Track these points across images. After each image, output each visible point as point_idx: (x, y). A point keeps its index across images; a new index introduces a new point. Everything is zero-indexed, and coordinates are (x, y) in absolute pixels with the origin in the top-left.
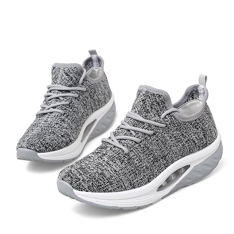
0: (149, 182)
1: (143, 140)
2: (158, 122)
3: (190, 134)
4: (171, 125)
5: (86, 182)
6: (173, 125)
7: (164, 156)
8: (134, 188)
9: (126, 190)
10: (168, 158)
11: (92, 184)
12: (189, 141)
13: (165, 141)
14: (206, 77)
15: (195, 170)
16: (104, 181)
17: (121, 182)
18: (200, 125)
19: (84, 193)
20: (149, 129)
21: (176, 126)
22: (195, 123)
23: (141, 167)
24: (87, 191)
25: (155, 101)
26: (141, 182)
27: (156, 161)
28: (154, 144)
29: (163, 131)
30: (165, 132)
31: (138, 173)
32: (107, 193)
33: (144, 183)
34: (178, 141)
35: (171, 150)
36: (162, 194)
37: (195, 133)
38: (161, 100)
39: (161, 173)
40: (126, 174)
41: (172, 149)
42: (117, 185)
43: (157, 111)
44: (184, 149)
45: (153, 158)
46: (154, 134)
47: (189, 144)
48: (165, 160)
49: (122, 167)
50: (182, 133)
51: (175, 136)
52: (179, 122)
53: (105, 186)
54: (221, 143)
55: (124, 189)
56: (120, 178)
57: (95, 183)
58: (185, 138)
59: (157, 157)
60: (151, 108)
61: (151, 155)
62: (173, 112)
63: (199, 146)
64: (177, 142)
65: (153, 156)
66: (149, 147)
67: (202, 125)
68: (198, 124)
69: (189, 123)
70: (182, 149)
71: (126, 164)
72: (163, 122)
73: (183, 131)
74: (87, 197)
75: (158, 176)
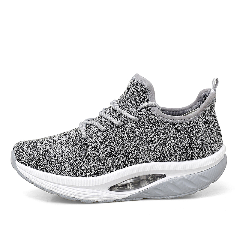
0: (98, 176)
1: (109, 129)
2: (130, 113)
3: (168, 137)
4: (145, 121)
5: (27, 155)
6: (148, 121)
7: (126, 153)
8: (76, 175)
9: (67, 175)
10: (130, 156)
11: (33, 158)
12: (164, 145)
13: (132, 136)
16: (45, 159)
17: (63, 165)
18: (186, 131)
19: (23, 166)
20: (118, 118)
21: (152, 124)
22: (179, 126)
23: (92, 156)
24: (26, 165)
25: (136, 91)
26: (87, 172)
27: (114, 155)
28: (118, 136)
29: (134, 125)
30: (137, 126)
31: (86, 162)
32: (44, 172)
33: (90, 174)
34: (150, 141)
35: (137, 149)
37: (176, 138)
38: (142, 91)
39: (117, 170)
40: (71, 158)
41: (139, 147)
42: (56, 166)
43: (137, 102)
44: (156, 152)
45: (111, 150)
46: (123, 125)
47: (164, 148)
48: (126, 157)
49: (71, 150)
50: (157, 133)
51: (147, 135)
52: (155, 119)
53: (44, 165)
55: (63, 173)
56: (62, 161)
57: (35, 159)
58: (160, 140)
59: (116, 151)
60: (131, 97)
61: (110, 147)
62: (152, 106)
63: (179, 155)
64: (148, 141)
65: (112, 148)
66: (111, 138)
67: (189, 132)
68: (183, 129)
69: (171, 124)
70: (153, 152)
71: (78, 148)
72: (136, 114)
73: (159, 131)
74: (25, 172)
75: (111, 173)
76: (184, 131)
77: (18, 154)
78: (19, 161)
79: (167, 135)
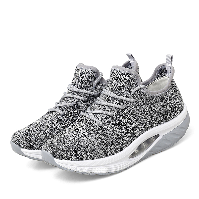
0: (122, 151)
1: (116, 114)
2: (129, 97)
3: (158, 108)
4: (140, 100)
5: (65, 152)
6: (142, 100)
7: (134, 128)
8: (108, 156)
9: (101, 158)
10: (138, 129)
11: (71, 153)
12: (157, 114)
13: (135, 114)
14: (172, 56)
15: (164, 139)
16: (81, 151)
17: (96, 151)
18: (167, 99)
19: (63, 161)
20: (121, 104)
21: (145, 101)
22: (162, 97)
23: (114, 138)
24: (66, 160)
25: (126, 79)
26: (114, 151)
27: (127, 132)
28: (125, 117)
29: (133, 106)
30: (135, 106)
31: (111, 143)
32: (83, 161)
33: (116, 151)
34: (147, 114)
35: (141, 122)
36: (134, 161)
37: (162, 106)
38: (130, 79)
39: (132, 142)
40: (100, 143)
42: (92, 153)
43: (128, 88)
44: (153, 120)
45: (124, 129)
46: (125, 108)
47: (157, 116)
48: (135, 130)
49: (96, 138)
50: (150, 106)
51: (144, 110)
52: (147, 97)
53: (82, 155)
54: (188, 113)
55: (98, 157)
56: (94, 148)
57: (73, 153)
58: (153, 111)
59: (128, 128)
60: (122, 85)
61: (123, 127)
62: (142, 88)
63: (166, 118)
65: (125, 127)
66: (121, 120)
67: (169, 99)
68: (165, 99)
69: (157, 98)
70: (151, 121)
71: (101, 135)
72: (133, 97)
73: (151, 105)
74: (66, 165)
75: (129, 145)
76: (166, 100)
77: (55, 153)
78: (58, 158)
79: (157, 106)
